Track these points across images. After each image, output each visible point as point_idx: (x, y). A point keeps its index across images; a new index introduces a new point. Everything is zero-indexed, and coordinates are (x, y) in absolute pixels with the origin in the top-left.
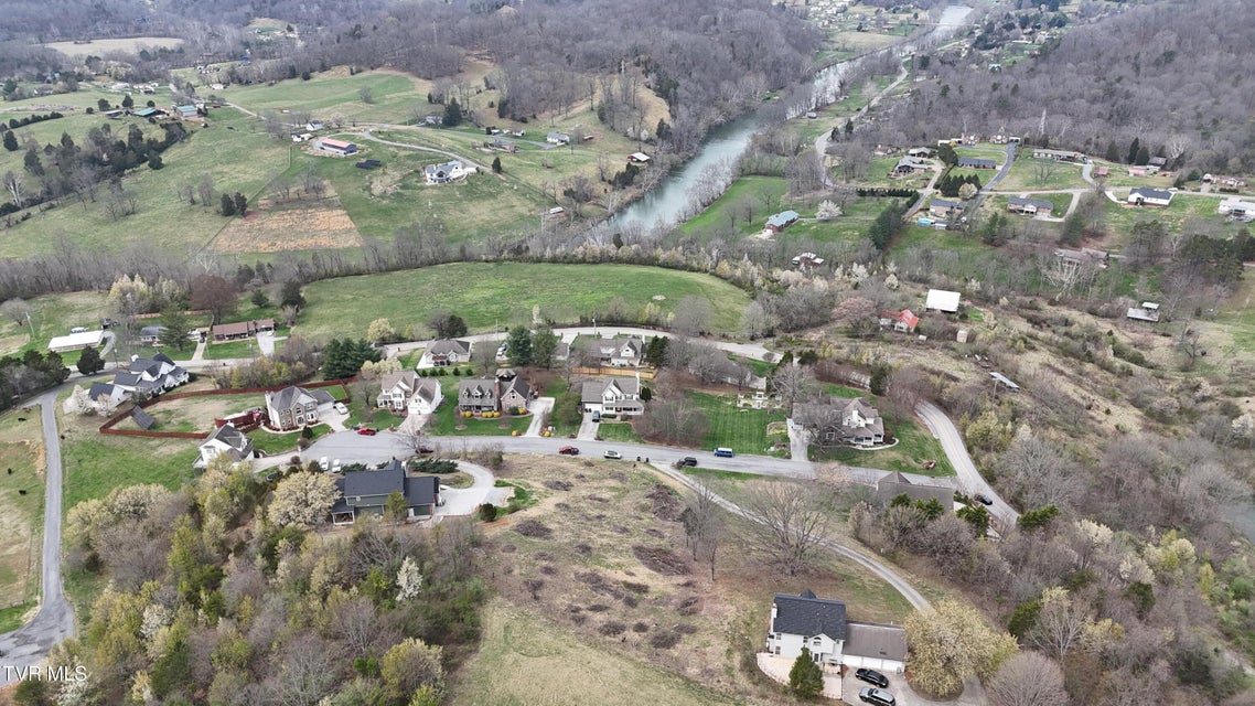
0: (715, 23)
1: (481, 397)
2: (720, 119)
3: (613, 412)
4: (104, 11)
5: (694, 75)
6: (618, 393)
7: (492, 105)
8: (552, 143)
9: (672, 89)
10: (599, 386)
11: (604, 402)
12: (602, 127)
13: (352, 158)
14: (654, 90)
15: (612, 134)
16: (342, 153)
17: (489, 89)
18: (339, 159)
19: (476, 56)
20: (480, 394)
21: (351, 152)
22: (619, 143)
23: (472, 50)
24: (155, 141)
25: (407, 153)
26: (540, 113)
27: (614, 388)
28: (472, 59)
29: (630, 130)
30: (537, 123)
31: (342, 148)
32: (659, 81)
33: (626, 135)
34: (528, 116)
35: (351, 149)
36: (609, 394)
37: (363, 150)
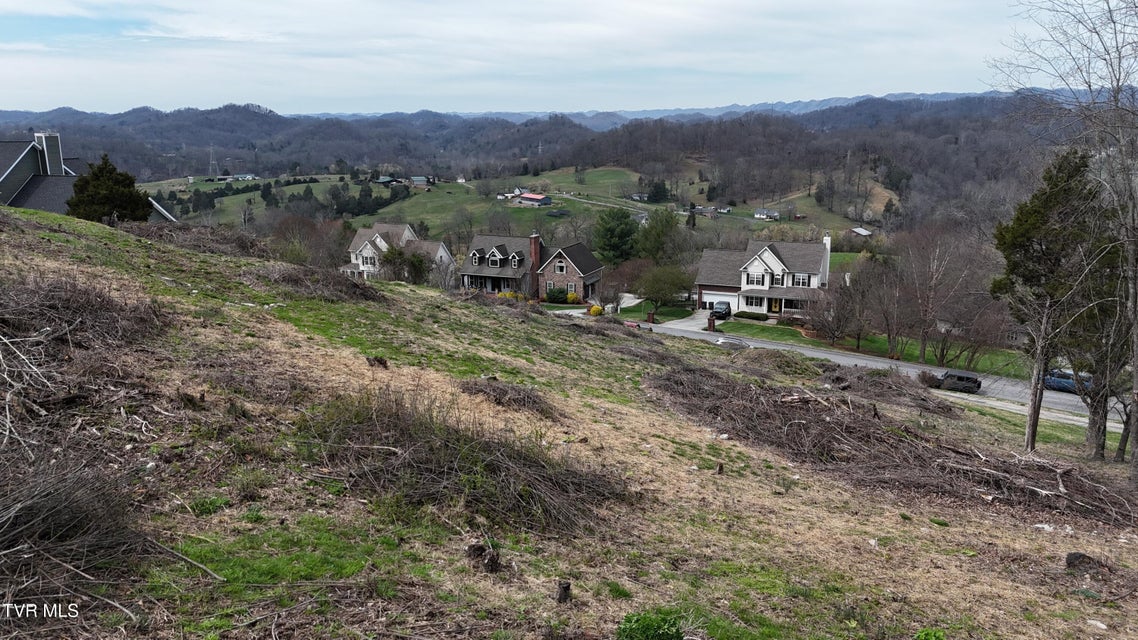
0: (956, 143)
1: (504, 262)
2: (960, 215)
3: (764, 310)
4: (407, 149)
5: (931, 171)
6: (778, 268)
7: (701, 192)
8: (760, 219)
9: (904, 181)
10: (736, 256)
11: (745, 287)
12: (819, 209)
13: (544, 209)
14: (883, 183)
15: (830, 215)
16: (536, 204)
17: (702, 181)
18: (532, 209)
19: (696, 159)
20: (499, 256)
21: (545, 204)
22: (837, 221)
23: (691, 153)
24: (381, 198)
25: (601, 209)
26: (751, 199)
27: (768, 256)
28: (690, 161)
29: (851, 209)
30: (745, 206)
31: (537, 200)
32: (888, 176)
33: (846, 217)
34: (737, 200)
35: (546, 201)
36: (756, 269)
37: (558, 204)
